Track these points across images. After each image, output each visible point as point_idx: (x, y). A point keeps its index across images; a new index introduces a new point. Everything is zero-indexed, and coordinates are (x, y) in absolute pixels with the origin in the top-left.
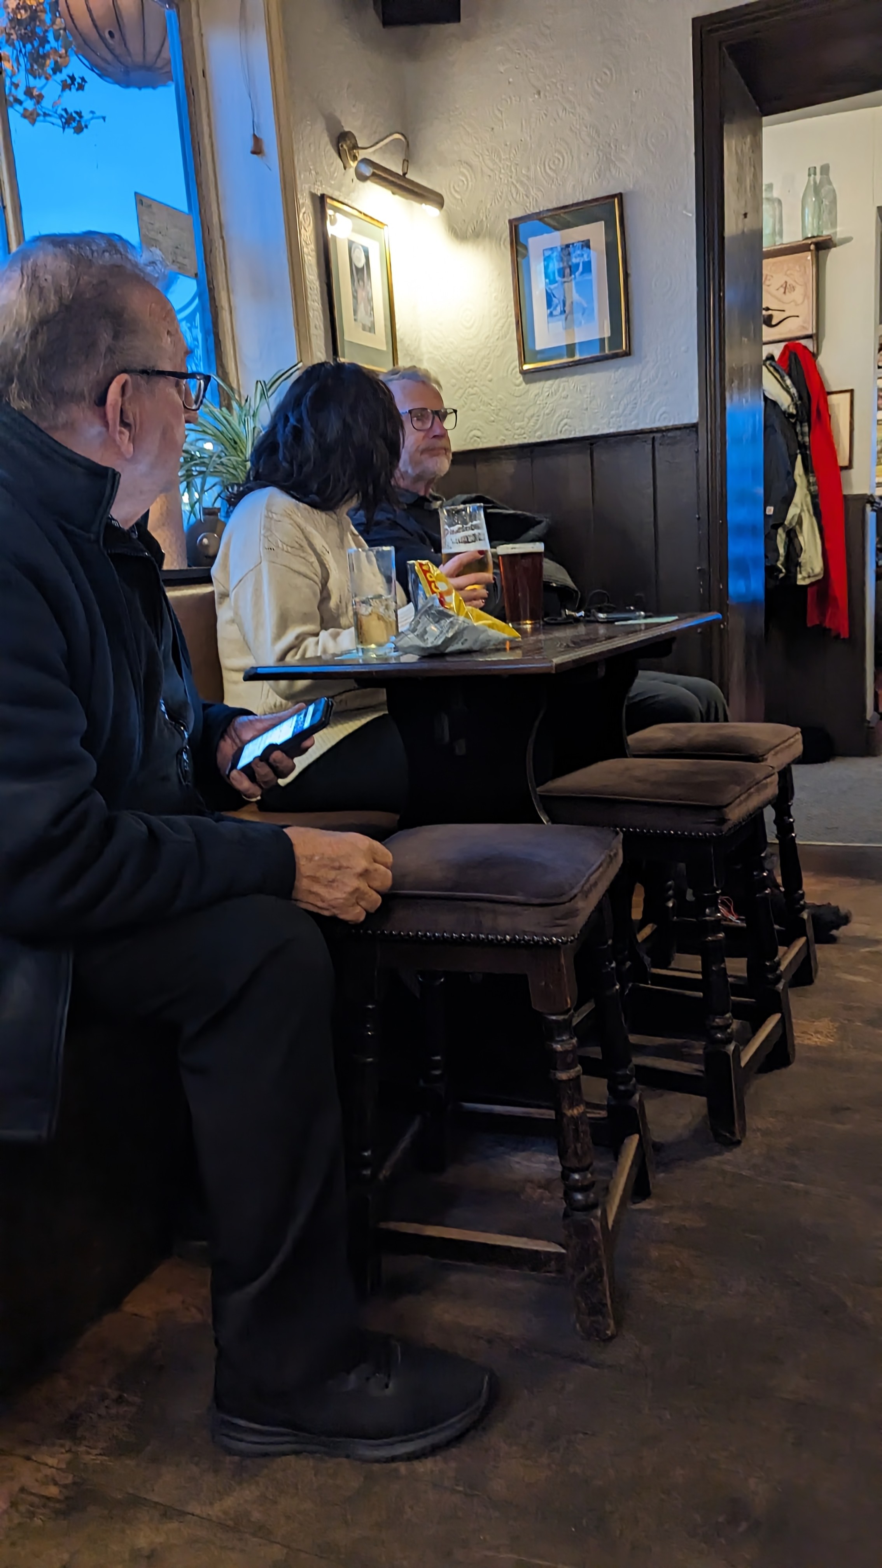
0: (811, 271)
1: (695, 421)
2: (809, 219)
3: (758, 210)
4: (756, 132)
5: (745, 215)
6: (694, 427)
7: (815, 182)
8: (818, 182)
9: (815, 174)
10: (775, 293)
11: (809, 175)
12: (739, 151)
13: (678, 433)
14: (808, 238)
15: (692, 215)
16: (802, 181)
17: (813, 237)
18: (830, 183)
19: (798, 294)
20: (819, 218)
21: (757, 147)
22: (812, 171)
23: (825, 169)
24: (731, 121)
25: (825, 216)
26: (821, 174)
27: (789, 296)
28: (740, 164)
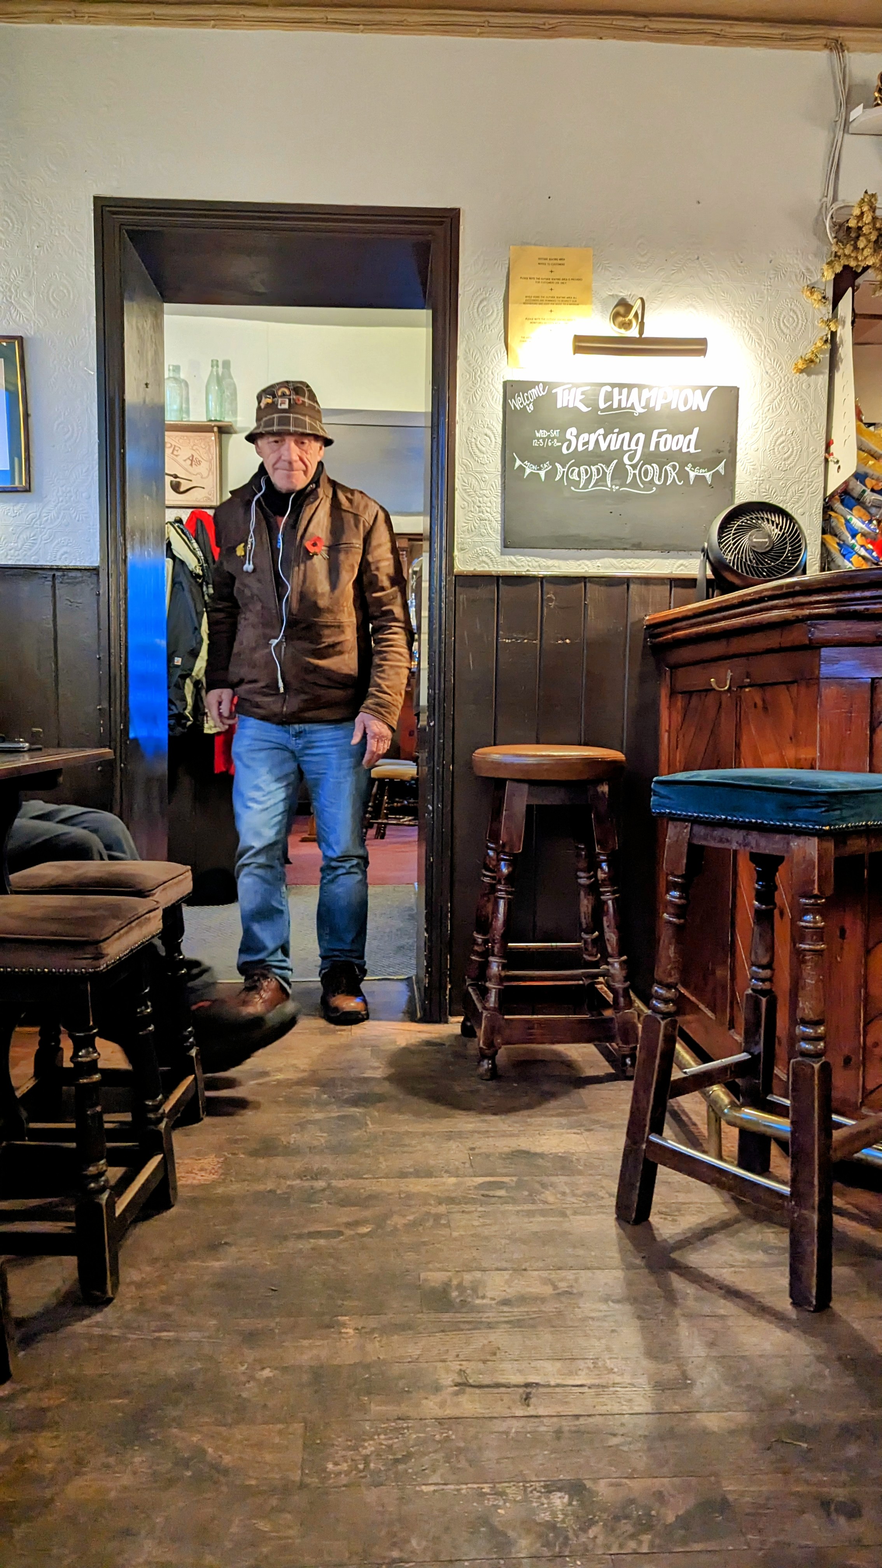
0: (214, 450)
1: (96, 564)
2: (212, 404)
3: (160, 382)
4: (158, 316)
5: (147, 385)
6: (95, 571)
7: (217, 374)
8: (220, 373)
9: (217, 366)
10: (183, 463)
11: (212, 366)
12: (140, 327)
13: (79, 574)
14: (211, 421)
15: (94, 373)
16: (206, 371)
17: (216, 420)
18: (230, 377)
19: (203, 468)
20: (221, 406)
21: (158, 327)
22: (215, 363)
23: (227, 364)
24: (131, 299)
25: (227, 406)
26: (223, 368)
27: (195, 469)
28: (141, 338)
